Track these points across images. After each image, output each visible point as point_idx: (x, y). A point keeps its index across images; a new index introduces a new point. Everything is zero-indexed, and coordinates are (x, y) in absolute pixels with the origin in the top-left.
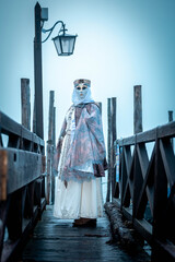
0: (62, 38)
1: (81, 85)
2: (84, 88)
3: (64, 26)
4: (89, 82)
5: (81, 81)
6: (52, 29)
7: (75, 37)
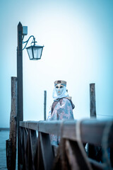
0: (33, 48)
1: (59, 85)
2: (61, 87)
3: (34, 39)
4: (65, 83)
5: (59, 82)
6: (27, 42)
7: (42, 47)
